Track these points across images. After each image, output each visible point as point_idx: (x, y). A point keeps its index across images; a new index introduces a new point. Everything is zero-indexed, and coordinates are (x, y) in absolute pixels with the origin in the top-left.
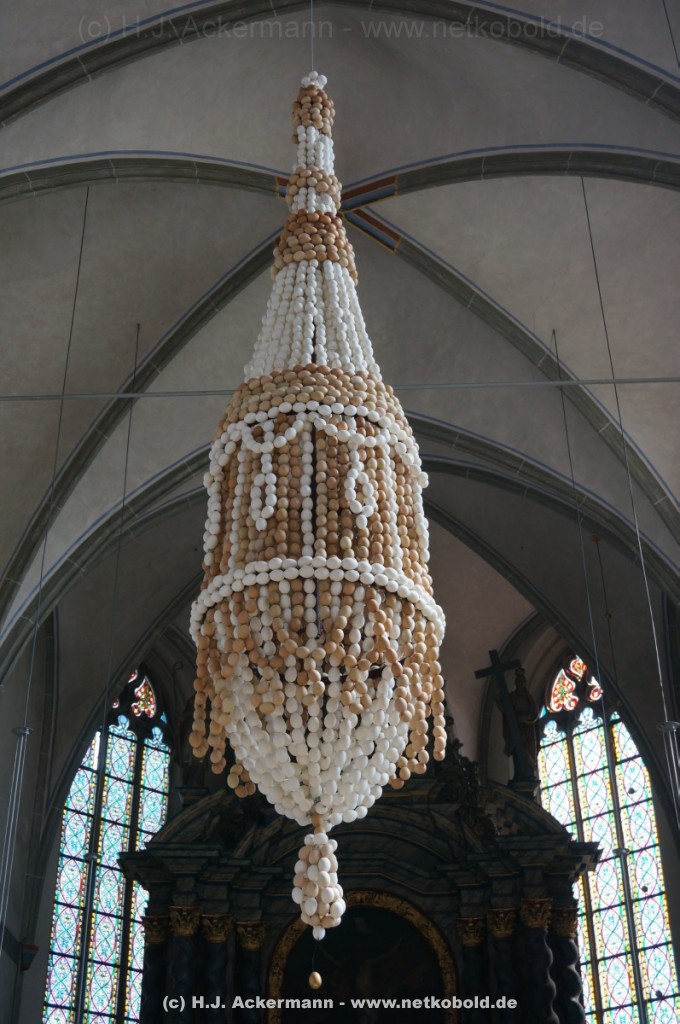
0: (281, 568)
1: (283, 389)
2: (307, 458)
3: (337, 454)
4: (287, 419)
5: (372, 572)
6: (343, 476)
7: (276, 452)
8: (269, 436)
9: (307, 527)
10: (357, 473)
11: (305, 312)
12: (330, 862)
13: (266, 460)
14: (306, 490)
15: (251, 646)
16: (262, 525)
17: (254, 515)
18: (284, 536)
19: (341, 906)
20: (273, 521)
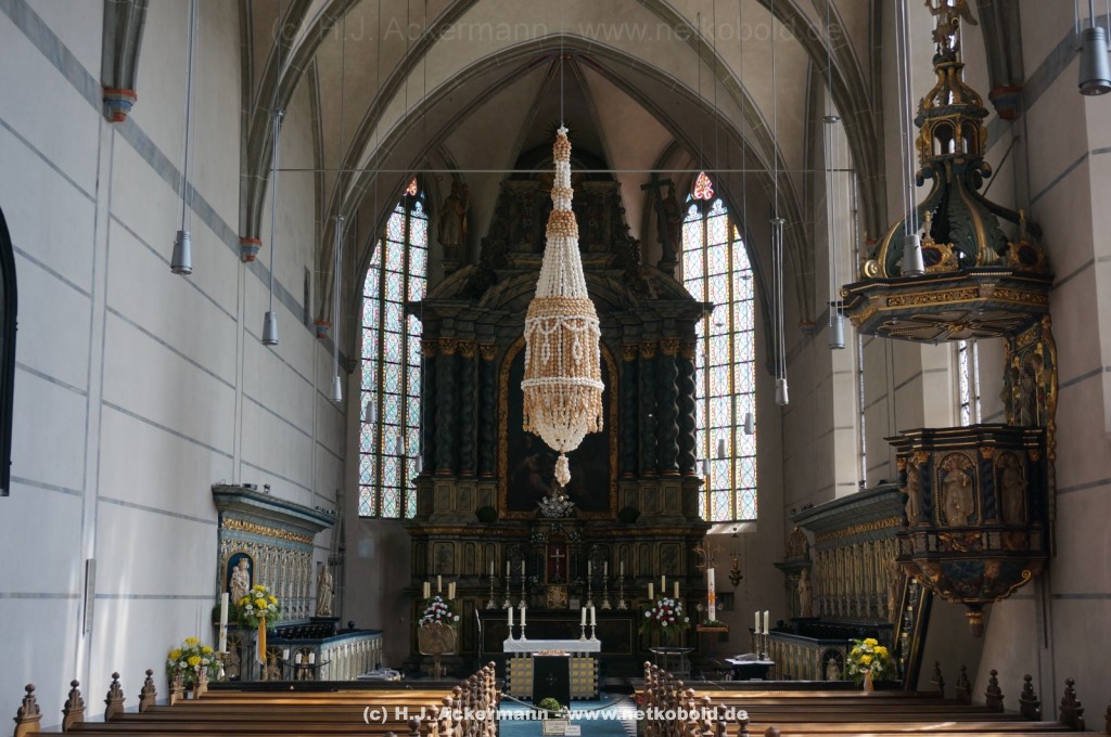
0: (550, 381)
1: (551, 309)
2: (560, 336)
3: (570, 336)
4: (552, 322)
5: (578, 380)
6: (571, 345)
7: (550, 335)
8: (547, 327)
9: (560, 364)
10: (576, 343)
11: (559, 264)
12: (566, 465)
13: (546, 337)
14: (559, 350)
15: (543, 403)
16: (545, 363)
17: (543, 359)
18: (552, 369)
19: (569, 477)
20: (549, 362)
